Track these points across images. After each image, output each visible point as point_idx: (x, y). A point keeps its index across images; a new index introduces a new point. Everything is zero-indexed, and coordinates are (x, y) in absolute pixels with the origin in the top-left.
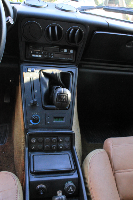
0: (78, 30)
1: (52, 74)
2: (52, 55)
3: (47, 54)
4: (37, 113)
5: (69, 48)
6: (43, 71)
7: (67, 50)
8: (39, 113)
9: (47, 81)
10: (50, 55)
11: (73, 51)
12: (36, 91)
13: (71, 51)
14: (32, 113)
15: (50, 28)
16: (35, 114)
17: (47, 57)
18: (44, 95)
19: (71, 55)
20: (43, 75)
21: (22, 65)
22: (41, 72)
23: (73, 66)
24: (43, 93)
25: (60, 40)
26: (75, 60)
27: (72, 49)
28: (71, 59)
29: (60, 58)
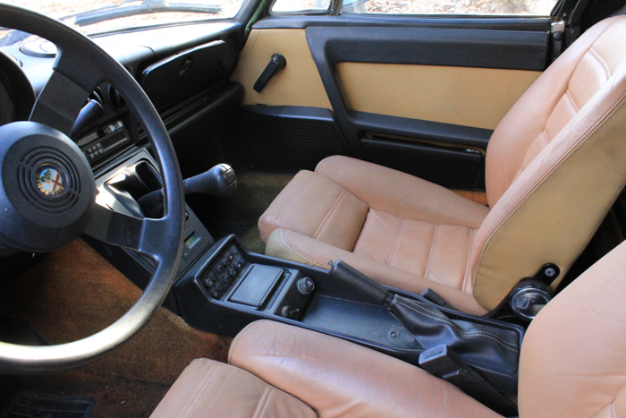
2: (100, 148)
3: (92, 150)
5: (113, 122)
6: (110, 182)
7: (114, 125)
9: (128, 195)
11: (124, 122)
13: (120, 124)
17: (94, 155)
19: (122, 131)
20: (116, 191)
22: (109, 186)
26: (131, 137)
27: (118, 120)
28: (126, 139)
29: (112, 147)
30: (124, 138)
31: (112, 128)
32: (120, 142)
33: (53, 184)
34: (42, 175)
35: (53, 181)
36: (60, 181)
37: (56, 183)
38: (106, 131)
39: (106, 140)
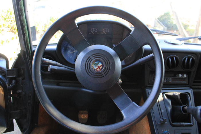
0: (191, 58)
1: (174, 95)
2: (170, 80)
3: (166, 79)
4: (166, 130)
5: (183, 73)
6: (166, 93)
7: (182, 75)
8: (168, 130)
9: (170, 102)
10: (169, 80)
11: (187, 76)
12: (163, 111)
13: (185, 76)
14: (163, 130)
15: (170, 59)
16: (166, 131)
17: (166, 81)
18: (170, 114)
19: (185, 79)
20: (166, 97)
21: (147, 90)
22: (164, 94)
23: (187, 87)
24: (168, 112)
25: (178, 67)
26: (189, 82)
27: (185, 74)
28: (185, 82)
29: (177, 82)
31: (180, 75)
32: (181, 82)
33: (97, 67)
34: (96, 63)
35: (98, 66)
36: (101, 68)
37: (99, 67)
38: (176, 75)
39: (175, 78)
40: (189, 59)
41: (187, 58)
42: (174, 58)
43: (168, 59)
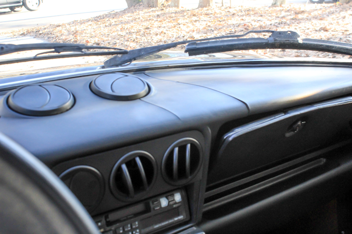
0: (189, 146)
2: (136, 229)
3: (124, 230)
5: (168, 194)
10: (132, 229)
13: (178, 199)
15: (124, 167)
19: (178, 207)
25: (152, 183)
26: (191, 214)
28: (181, 217)
29: (157, 226)
30: (178, 215)
31: (164, 202)
32: (171, 221)
38: (152, 206)
39: (150, 217)
40: (182, 149)
41: (176, 150)
42: (138, 160)
43: (120, 169)
